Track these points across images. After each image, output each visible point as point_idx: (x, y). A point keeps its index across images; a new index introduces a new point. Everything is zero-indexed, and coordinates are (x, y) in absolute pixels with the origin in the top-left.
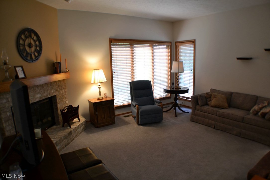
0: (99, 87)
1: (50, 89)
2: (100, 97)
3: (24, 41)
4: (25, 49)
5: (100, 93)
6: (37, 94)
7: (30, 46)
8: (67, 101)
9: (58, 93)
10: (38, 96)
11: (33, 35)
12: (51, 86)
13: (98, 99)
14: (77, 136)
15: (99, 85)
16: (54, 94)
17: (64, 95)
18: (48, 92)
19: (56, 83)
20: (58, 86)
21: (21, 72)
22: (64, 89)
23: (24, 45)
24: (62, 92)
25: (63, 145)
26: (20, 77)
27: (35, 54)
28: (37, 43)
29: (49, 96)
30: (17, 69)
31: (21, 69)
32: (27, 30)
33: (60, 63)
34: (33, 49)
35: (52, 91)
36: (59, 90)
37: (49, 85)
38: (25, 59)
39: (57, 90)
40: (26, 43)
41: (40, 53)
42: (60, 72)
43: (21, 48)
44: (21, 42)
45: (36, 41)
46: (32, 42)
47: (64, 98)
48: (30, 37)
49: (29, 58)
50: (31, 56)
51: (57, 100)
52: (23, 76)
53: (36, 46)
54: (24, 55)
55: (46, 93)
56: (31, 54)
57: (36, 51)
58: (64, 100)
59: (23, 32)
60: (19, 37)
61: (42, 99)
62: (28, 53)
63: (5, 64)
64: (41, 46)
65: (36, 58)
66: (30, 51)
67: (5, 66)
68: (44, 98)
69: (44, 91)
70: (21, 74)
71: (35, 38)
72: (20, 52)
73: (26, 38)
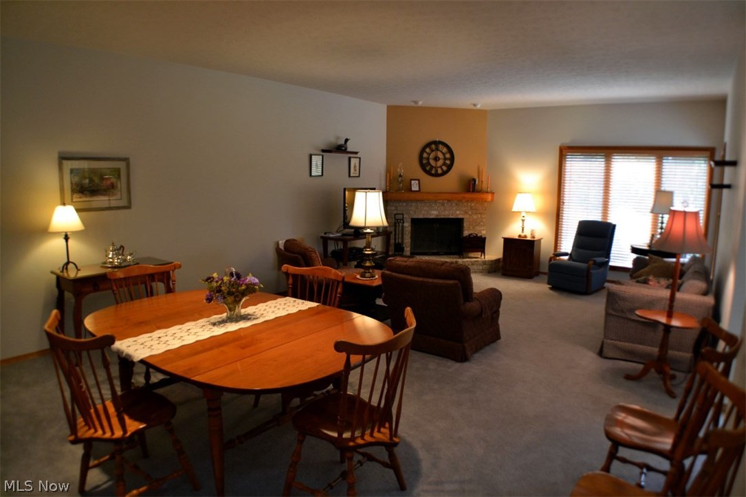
0: (523, 218)
1: (454, 208)
2: (523, 234)
3: (429, 154)
4: (429, 163)
5: (523, 228)
6: (434, 210)
7: (436, 159)
8: (483, 230)
9: (468, 216)
10: (435, 212)
11: (440, 146)
12: (457, 205)
13: (520, 236)
16: (460, 217)
17: (479, 221)
18: (451, 211)
19: (468, 205)
20: (469, 208)
21: (417, 185)
22: (480, 213)
23: (428, 159)
24: (475, 217)
26: (413, 189)
27: (442, 169)
28: (448, 156)
29: (451, 217)
30: (413, 182)
31: (417, 182)
32: (435, 143)
33: (474, 180)
34: (440, 163)
35: (458, 212)
36: (470, 213)
37: (454, 204)
38: (429, 173)
39: (466, 213)
40: (432, 156)
41: (450, 167)
42: (473, 191)
43: (424, 162)
44: (425, 155)
45: (446, 153)
46: (440, 155)
47: (479, 225)
48: (437, 149)
49: (433, 172)
50: (437, 171)
51: (465, 225)
52: (417, 189)
53: (445, 159)
54: (428, 168)
55: (447, 213)
56: (436, 168)
57: (444, 164)
58: (478, 228)
59: (428, 145)
60: (423, 150)
61: (439, 217)
62: (433, 167)
63: (400, 176)
64: (452, 159)
65: (444, 173)
66: (436, 164)
67: (400, 178)
68: (442, 217)
69: (445, 210)
70: (415, 187)
71: (445, 150)
72: (423, 166)
73: (432, 151)
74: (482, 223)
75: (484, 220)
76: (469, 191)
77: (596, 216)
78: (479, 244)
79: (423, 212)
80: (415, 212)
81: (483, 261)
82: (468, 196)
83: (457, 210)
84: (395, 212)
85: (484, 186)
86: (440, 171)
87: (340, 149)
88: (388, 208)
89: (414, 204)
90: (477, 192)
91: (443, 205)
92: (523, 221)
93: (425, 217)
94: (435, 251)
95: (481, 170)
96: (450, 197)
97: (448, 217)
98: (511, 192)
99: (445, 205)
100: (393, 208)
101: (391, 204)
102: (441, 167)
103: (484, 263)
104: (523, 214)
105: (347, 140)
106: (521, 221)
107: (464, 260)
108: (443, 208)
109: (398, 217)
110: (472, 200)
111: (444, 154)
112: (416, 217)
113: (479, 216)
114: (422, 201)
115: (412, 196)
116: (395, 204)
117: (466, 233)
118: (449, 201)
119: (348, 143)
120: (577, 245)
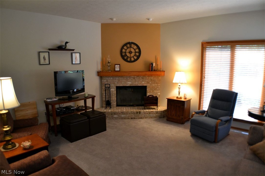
0: (179, 87)
1: (141, 81)
2: (179, 96)
3: (126, 50)
4: (126, 55)
5: (179, 93)
6: (129, 81)
7: (130, 52)
8: (159, 92)
9: (149, 85)
10: (130, 83)
12: (142, 78)
13: (177, 98)
14: (147, 118)
15: (179, 86)
16: (145, 85)
17: (156, 87)
18: (139, 82)
19: (149, 78)
20: (150, 80)
21: (118, 68)
22: (157, 83)
24: (154, 85)
25: (129, 117)
26: (116, 70)
27: (134, 58)
28: (137, 50)
29: (139, 85)
30: (116, 66)
31: (119, 66)
32: (129, 43)
33: (152, 64)
34: (133, 55)
35: (143, 83)
36: (150, 83)
37: (141, 78)
38: (126, 60)
39: (148, 83)
40: (128, 51)
41: (138, 57)
42: (152, 70)
43: (123, 54)
44: (124, 51)
45: (136, 49)
46: (132, 50)
47: (156, 89)
48: (131, 47)
49: (129, 60)
50: (131, 59)
51: (147, 90)
52: (118, 70)
53: (136, 52)
54: (125, 58)
55: (136, 83)
56: (131, 58)
57: (135, 55)
58: (155, 91)
59: (125, 45)
60: (122, 48)
61: (132, 85)
62: (129, 57)
63: (109, 63)
64: (140, 52)
65: (135, 60)
66: (130, 55)
67: (109, 64)
68: (134, 85)
69: (135, 81)
70: (117, 69)
71: (135, 47)
72: (123, 57)
73: (128, 48)
74: (158, 89)
75: (159, 87)
76: (150, 71)
77: (225, 87)
78: (154, 101)
79: (123, 83)
80: (118, 83)
81: (156, 111)
82: (148, 73)
83: (142, 81)
84: (106, 83)
85: (159, 67)
86: (132, 59)
87: (61, 48)
88: (102, 81)
89: (117, 78)
90: (154, 70)
91: (134, 78)
92: (179, 88)
93: (124, 85)
94: (131, 104)
95: (157, 58)
96: (138, 74)
97: (137, 85)
98: (173, 71)
99: (136, 79)
100: (105, 81)
101: (104, 78)
102: (133, 57)
103: (157, 112)
104: (179, 84)
105: (67, 43)
106: (178, 88)
107: (145, 111)
108: (134, 80)
109: (106, 86)
110: (151, 75)
111: (135, 50)
112: (118, 85)
113: (156, 84)
114: (122, 76)
115: (116, 73)
116: (106, 79)
117: (148, 94)
118: (138, 76)
119: (67, 45)
120: (212, 105)
